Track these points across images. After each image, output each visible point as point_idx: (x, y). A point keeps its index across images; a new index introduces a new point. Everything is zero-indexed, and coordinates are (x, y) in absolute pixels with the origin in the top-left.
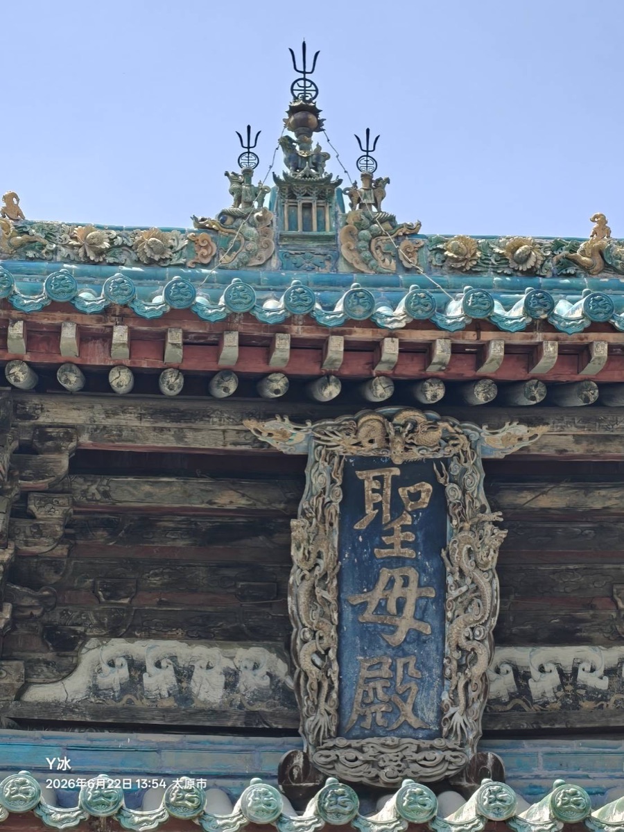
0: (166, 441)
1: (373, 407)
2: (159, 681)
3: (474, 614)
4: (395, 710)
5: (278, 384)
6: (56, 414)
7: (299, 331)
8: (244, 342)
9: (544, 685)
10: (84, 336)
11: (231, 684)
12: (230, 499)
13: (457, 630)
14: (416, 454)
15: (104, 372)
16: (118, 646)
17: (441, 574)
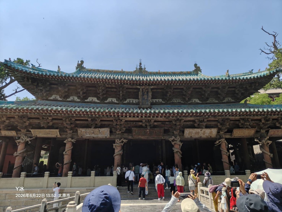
0: (132, 87)
1: (144, 85)
2: (131, 101)
3: (150, 98)
4: (145, 103)
5: (138, 84)
6: (125, 86)
7: (139, 81)
8: (136, 82)
9: (154, 101)
10: (126, 81)
11: (136, 101)
12: (135, 91)
13: (149, 99)
14: (147, 88)
15: (128, 83)
16: (129, 99)
17: (148, 95)
